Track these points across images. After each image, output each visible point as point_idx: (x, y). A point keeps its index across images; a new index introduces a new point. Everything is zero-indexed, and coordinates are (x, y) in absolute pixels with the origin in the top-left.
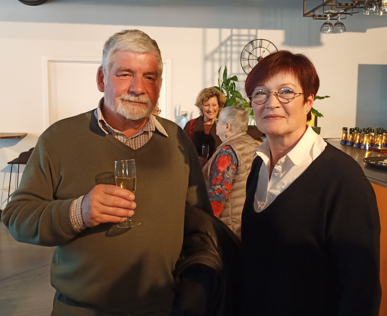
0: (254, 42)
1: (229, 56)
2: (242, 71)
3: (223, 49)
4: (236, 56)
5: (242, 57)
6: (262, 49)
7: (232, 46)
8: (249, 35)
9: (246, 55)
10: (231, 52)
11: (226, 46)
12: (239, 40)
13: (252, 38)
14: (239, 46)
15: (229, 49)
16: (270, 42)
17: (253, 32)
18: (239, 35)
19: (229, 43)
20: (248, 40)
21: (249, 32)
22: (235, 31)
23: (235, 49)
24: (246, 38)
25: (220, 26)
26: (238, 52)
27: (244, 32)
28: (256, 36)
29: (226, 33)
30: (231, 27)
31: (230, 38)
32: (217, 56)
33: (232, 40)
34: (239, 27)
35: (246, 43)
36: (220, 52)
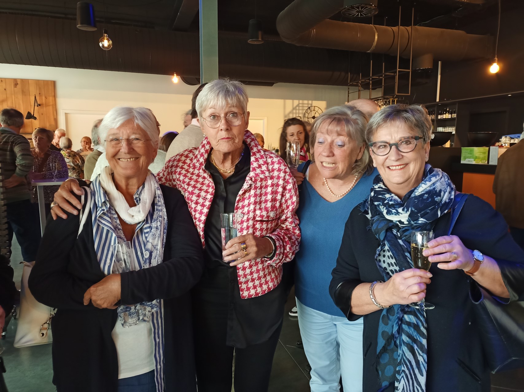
0: (311, 108)
3: (294, 111)
4: (301, 115)
5: (304, 116)
6: (315, 112)
7: (299, 110)
8: (308, 104)
9: (307, 115)
10: (299, 113)
11: (296, 110)
12: (303, 107)
13: (310, 106)
14: (303, 110)
16: (319, 108)
17: (310, 102)
18: (303, 104)
19: (297, 108)
20: (308, 106)
21: (308, 102)
22: (301, 102)
23: (301, 111)
24: (306, 105)
25: (293, 99)
26: (302, 113)
27: (306, 102)
28: (312, 104)
29: (296, 102)
30: (299, 99)
31: (298, 105)
32: (291, 115)
33: (299, 107)
34: (303, 99)
35: (307, 108)
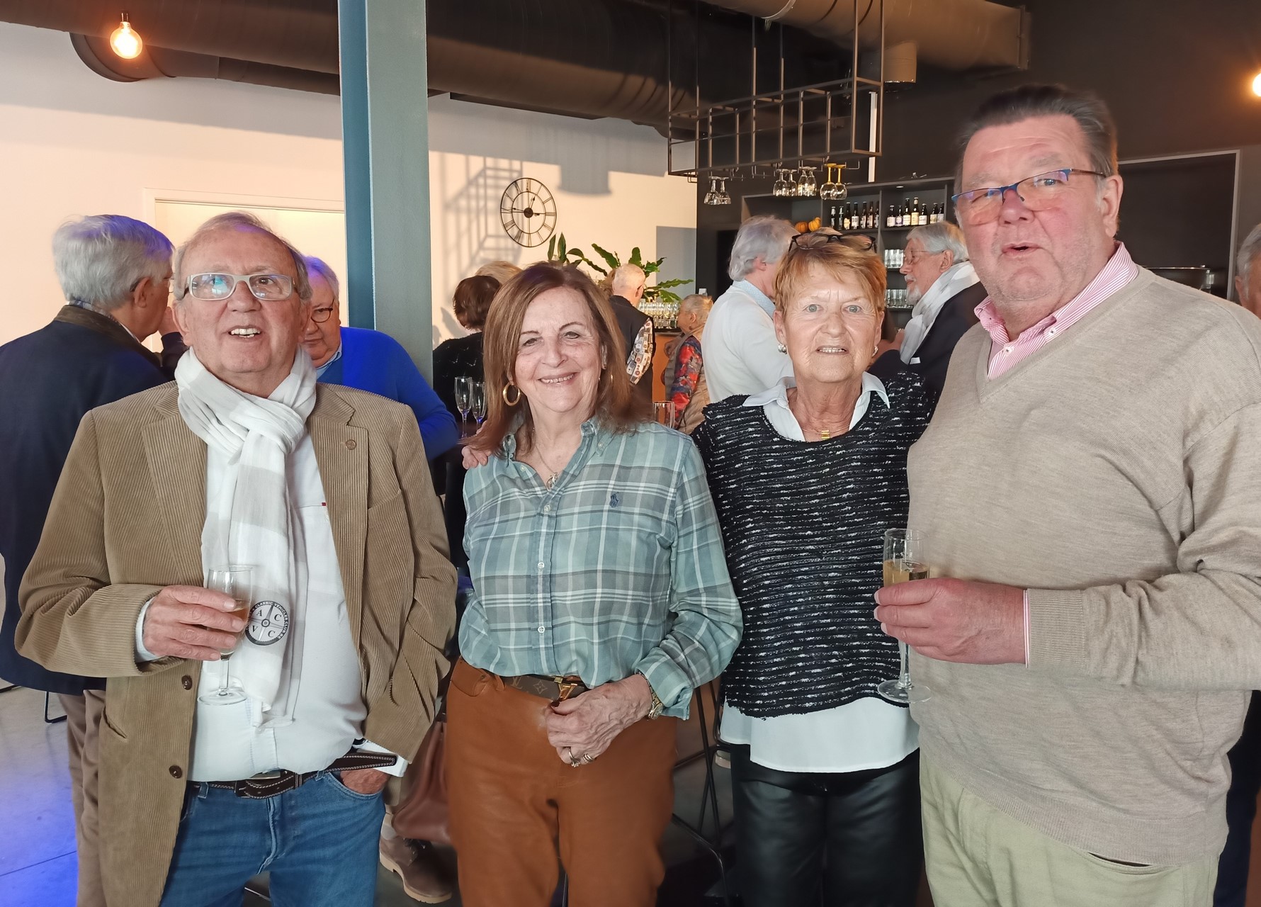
0: (519, 182)
1: (482, 203)
2: (502, 231)
3: (473, 191)
4: (492, 205)
5: (501, 208)
6: (531, 196)
7: (486, 186)
8: (511, 170)
9: (508, 204)
10: (486, 198)
11: (478, 186)
12: (496, 178)
13: (515, 176)
14: (497, 187)
15: (482, 191)
16: (542, 184)
17: (516, 165)
18: (496, 169)
19: (481, 181)
20: (510, 178)
21: (511, 164)
22: (490, 162)
25: (467, 150)
26: (496, 198)
27: (504, 163)
28: (521, 172)
29: (477, 163)
30: (484, 154)
31: (483, 173)
32: (463, 203)
33: (486, 177)
34: (497, 155)
35: (507, 183)
36: (469, 197)
